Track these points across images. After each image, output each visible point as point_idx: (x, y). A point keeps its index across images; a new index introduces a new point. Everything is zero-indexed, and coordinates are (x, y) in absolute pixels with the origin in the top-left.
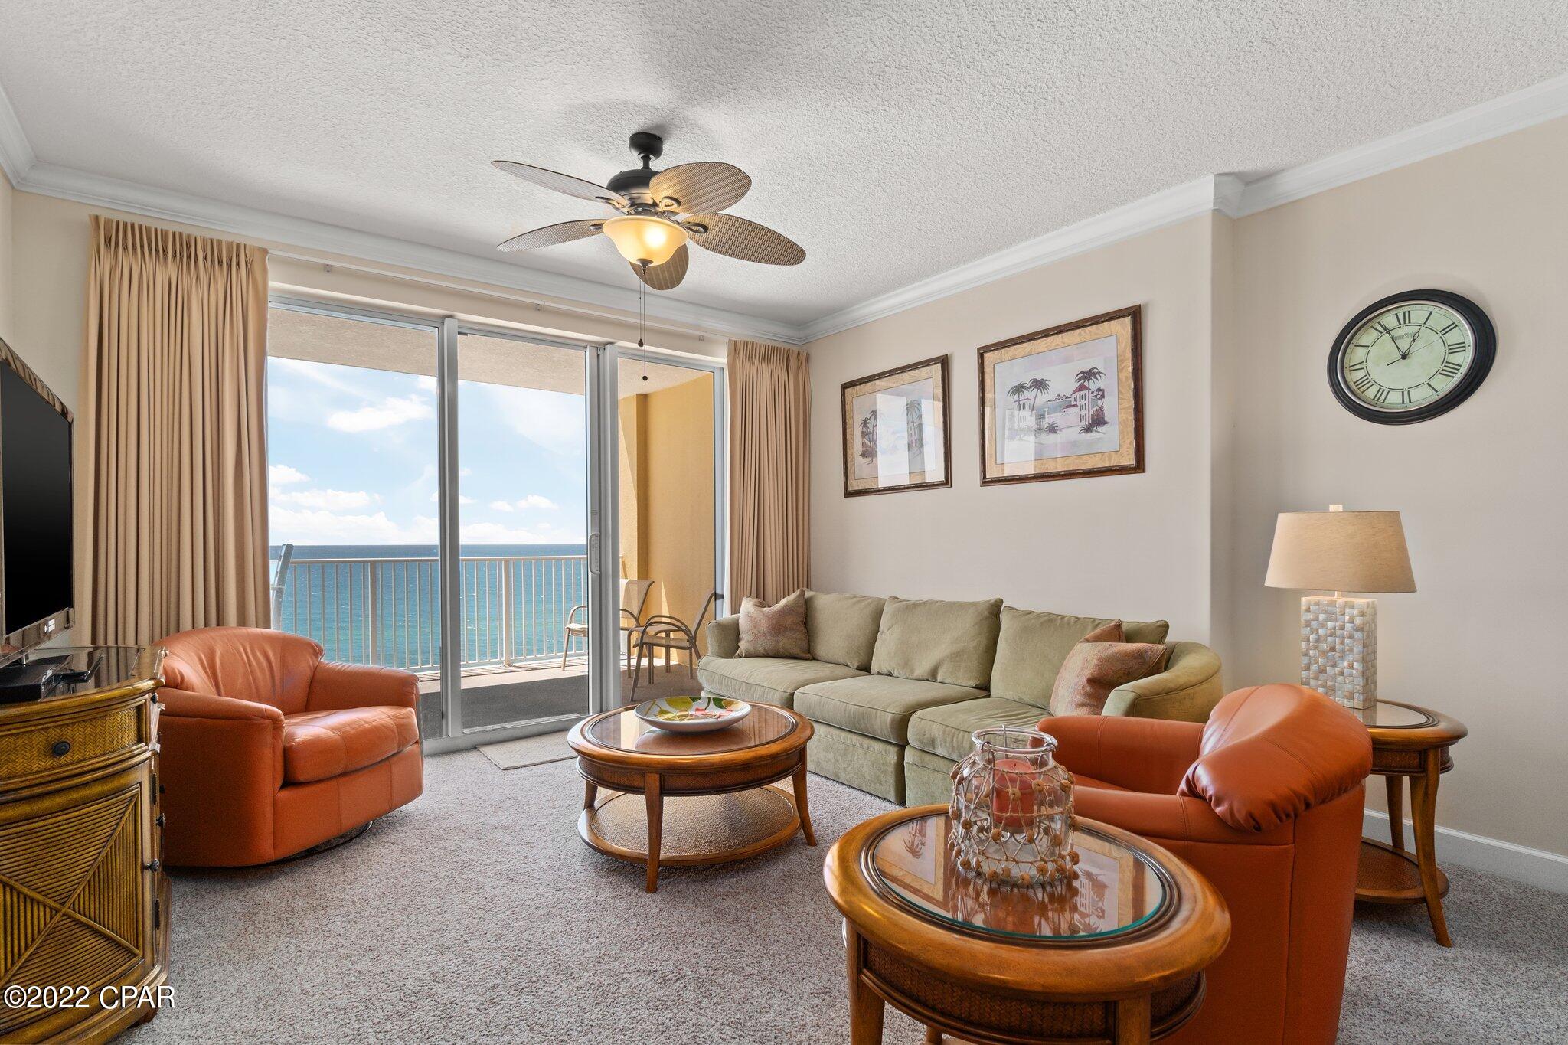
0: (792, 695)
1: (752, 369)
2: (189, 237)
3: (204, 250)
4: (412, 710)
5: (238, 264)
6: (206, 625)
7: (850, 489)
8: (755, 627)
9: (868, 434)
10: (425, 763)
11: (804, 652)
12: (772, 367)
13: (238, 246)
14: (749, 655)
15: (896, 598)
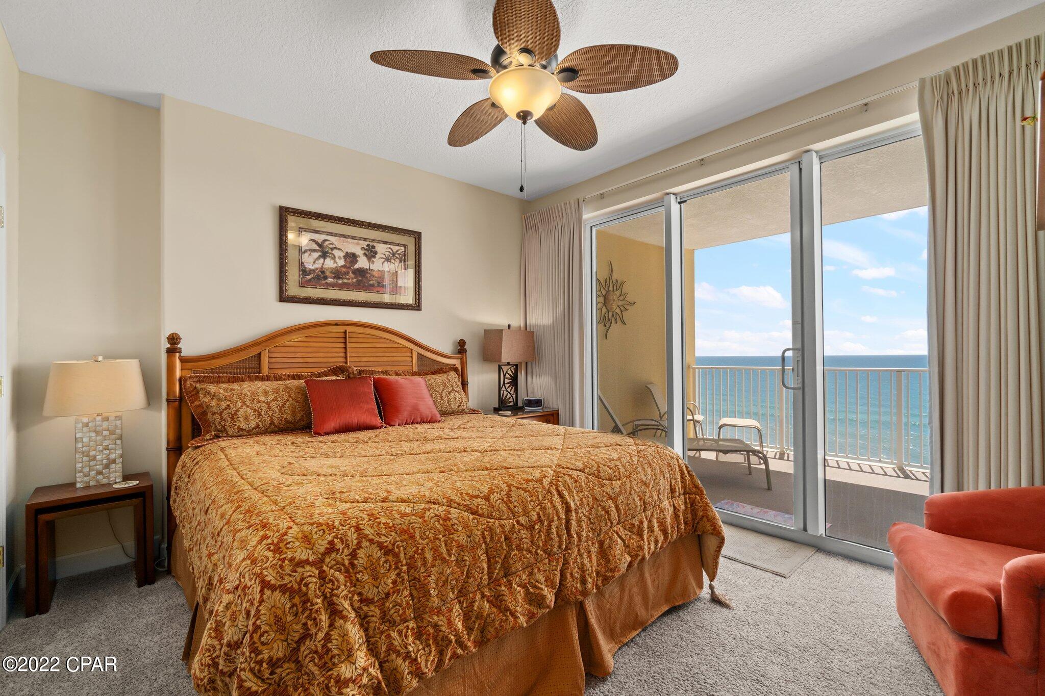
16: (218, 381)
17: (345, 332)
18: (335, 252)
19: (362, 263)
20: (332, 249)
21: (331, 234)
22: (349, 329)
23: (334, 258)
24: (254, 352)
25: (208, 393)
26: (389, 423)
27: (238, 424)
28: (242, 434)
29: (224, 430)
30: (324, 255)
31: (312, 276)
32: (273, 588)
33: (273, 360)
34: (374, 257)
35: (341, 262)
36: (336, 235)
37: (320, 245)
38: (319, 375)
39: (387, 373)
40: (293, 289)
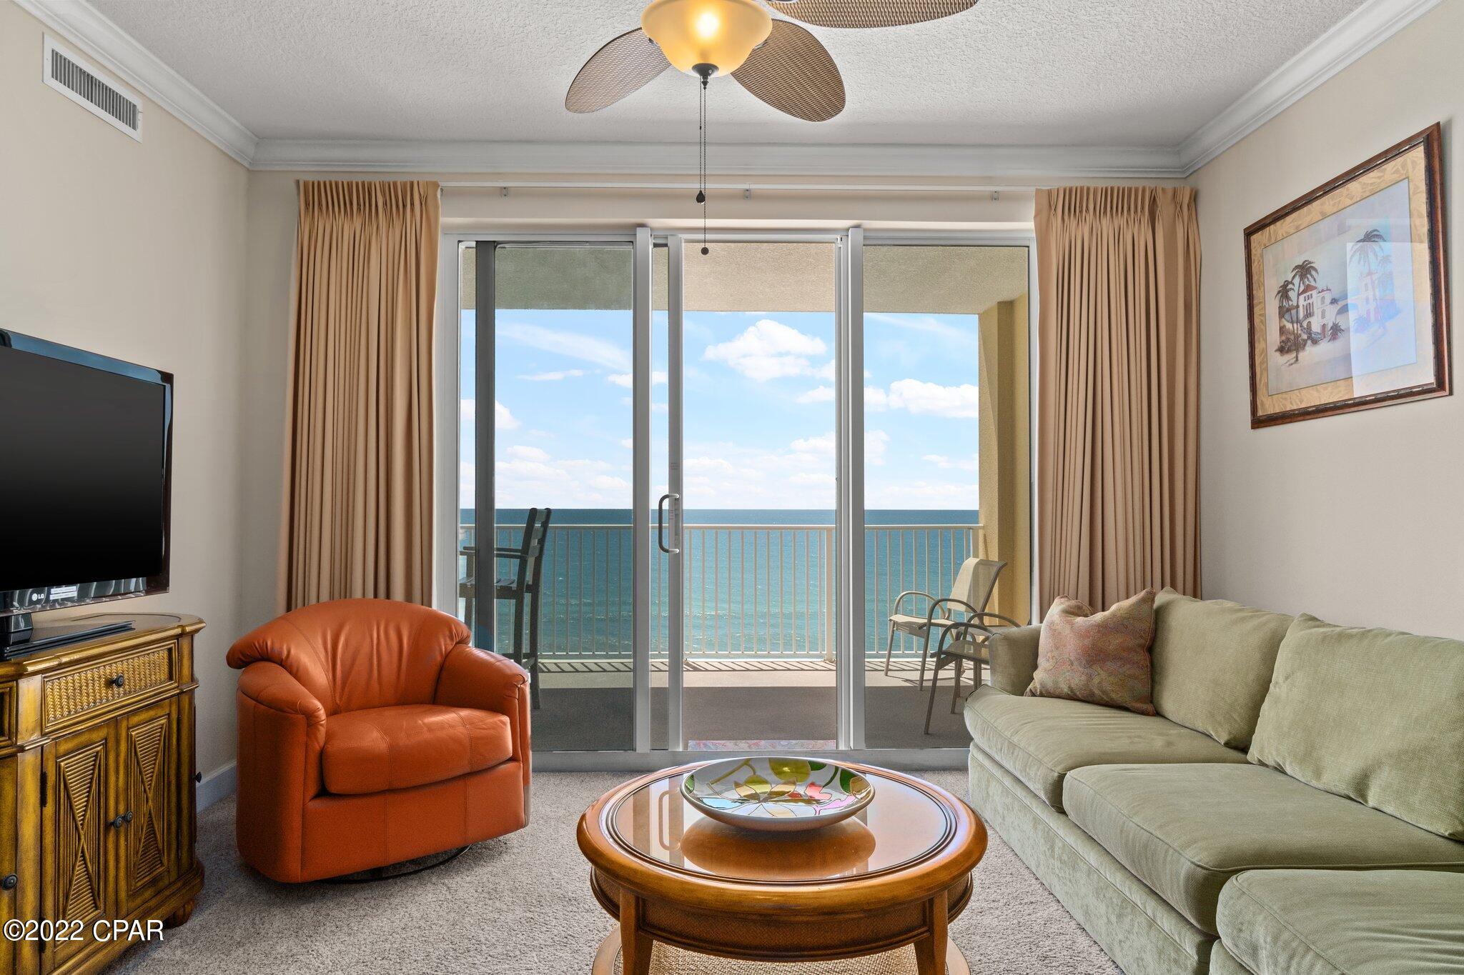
0: (1061, 777)
1: (1081, 230)
2: (370, 184)
3: (384, 196)
4: (506, 719)
5: (412, 204)
6: (376, 596)
7: (1260, 413)
8: (1057, 648)
9: (1289, 310)
10: (532, 788)
11: (1140, 700)
12: (1120, 221)
13: (412, 184)
14: (1046, 694)
15: (1313, 619)
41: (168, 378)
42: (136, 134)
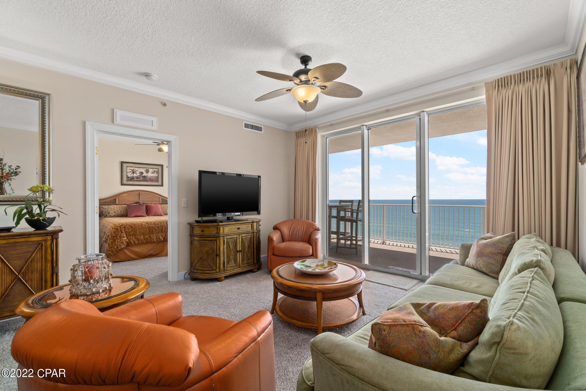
4: (310, 247)
5: (313, 132)
14: (468, 266)
16: (105, 205)
17: (139, 193)
18: (137, 172)
19: (145, 174)
20: (136, 171)
21: (135, 167)
22: (140, 192)
23: (136, 173)
24: (114, 198)
25: (103, 208)
26: (148, 216)
27: (110, 214)
28: (111, 217)
29: (107, 216)
30: (133, 173)
31: (130, 178)
32: (114, 228)
33: (119, 200)
34: (148, 172)
35: (139, 174)
36: (137, 167)
37: (132, 170)
38: (132, 204)
39: (152, 204)
40: (125, 182)
41: (259, 177)
42: (262, 132)
